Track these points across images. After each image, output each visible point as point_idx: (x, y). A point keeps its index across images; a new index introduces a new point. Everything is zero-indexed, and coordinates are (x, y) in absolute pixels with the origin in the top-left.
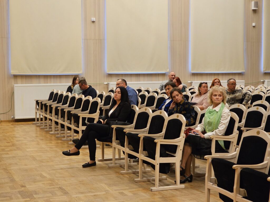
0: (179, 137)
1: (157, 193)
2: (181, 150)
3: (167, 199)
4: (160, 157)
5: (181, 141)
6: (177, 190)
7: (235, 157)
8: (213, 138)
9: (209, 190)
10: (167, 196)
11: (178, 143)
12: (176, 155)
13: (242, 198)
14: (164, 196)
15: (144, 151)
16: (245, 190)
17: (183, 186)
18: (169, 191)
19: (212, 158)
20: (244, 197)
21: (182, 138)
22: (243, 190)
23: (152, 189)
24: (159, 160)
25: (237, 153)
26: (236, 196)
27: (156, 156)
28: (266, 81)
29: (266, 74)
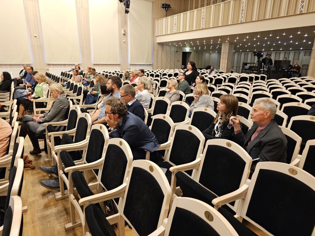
28: (131, 68)
29: (131, 65)
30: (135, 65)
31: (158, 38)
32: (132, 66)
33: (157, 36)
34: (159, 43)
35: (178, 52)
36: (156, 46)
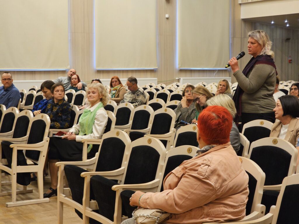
0: (42, 140)
1: (13, 209)
2: (44, 156)
3: (21, 216)
4: (18, 165)
5: (43, 146)
6: (39, 205)
7: (95, 163)
8: (84, 142)
9: (62, 204)
10: (23, 212)
11: (40, 148)
12: (38, 162)
13: (91, 211)
14: (20, 212)
15: (3, 159)
16: (97, 202)
17: (47, 199)
18: (29, 206)
19: (65, 165)
20: (93, 211)
21: (45, 142)
22: (94, 202)
23: (7, 205)
24: (16, 169)
25: (96, 158)
26: (85, 209)
27: (12, 164)
28: (182, 78)
29: (181, 71)
30: (191, 71)
31: (243, 8)
32: (183, 74)
33: (240, 4)
34: (245, 21)
35: (291, 40)
36: (240, 26)
